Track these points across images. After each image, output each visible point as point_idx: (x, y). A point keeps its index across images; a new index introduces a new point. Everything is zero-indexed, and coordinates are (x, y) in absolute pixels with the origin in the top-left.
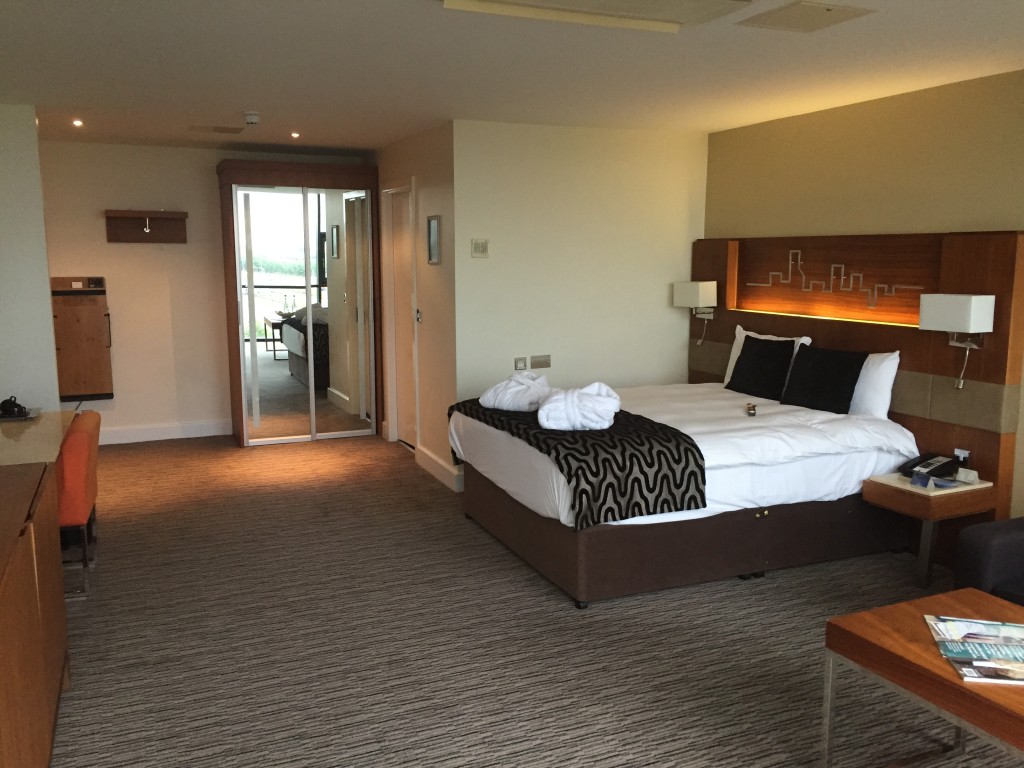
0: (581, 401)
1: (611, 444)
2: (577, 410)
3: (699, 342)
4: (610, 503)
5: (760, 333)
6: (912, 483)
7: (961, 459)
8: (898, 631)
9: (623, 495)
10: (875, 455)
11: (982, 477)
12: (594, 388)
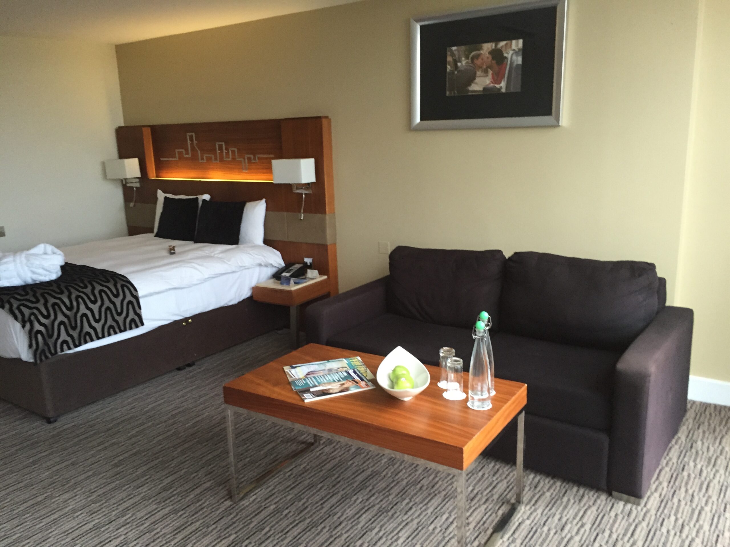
0: (28, 260)
1: (58, 291)
2: (26, 268)
3: (132, 205)
4: (64, 336)
5: (175, 194)
6: (281, 284)
7: (309, 264)
8: (267, 381)
9: (74, 328)
10: (257, 269)
11: (321, 273)
12: (40, 248)
